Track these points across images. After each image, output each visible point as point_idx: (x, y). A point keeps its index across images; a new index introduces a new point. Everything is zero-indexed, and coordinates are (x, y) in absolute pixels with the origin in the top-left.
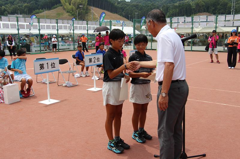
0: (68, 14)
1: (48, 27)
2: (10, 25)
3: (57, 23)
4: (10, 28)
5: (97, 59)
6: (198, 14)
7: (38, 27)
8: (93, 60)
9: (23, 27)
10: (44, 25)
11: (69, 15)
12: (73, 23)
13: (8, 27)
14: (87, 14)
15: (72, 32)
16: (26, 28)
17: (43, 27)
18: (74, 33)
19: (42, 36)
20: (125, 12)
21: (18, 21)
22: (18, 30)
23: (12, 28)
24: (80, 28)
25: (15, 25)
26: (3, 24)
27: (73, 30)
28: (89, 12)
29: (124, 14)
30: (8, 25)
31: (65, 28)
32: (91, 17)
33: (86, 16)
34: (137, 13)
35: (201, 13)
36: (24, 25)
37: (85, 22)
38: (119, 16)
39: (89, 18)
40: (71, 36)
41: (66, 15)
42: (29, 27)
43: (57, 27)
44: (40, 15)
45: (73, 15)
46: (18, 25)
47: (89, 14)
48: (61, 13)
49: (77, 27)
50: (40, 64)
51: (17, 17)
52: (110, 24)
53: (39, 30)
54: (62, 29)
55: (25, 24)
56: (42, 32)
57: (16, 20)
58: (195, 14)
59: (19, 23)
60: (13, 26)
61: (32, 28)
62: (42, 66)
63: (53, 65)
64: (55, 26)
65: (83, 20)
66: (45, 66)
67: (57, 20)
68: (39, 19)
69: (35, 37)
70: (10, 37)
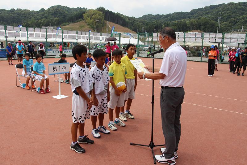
0: (88, 26)
1: (70, 37)
3: (77, 34)
6: (192, 31)
7: (62, 36)
10: (67, 35)
11: (89, 27)
12: (90, 34)
13: (39, 37)
14: (103, 27)
15: (88, 41)
16: (52, 37)
17: (66, 37)
18: (90, 42)
21: (47, 32)
22: (47, 38)
23: (42, 37)
24: (95, 38)
25: (44, 35)
26: (35, 34)
27: (90, 40)
28: (105, 25)
29: (133, 28)
30: (39, 34)
31: (83, 37)
33: (102, 29)
34: (143, 28)
36: (51, 35)
37: (99, 34)
38: (129, 30)
39: (105, 31)
40: (88, 44)
42: (55, 37)
43: (77, 37)
44: (66, 27)
45: (92, 27)
46: (47, 35)
47: (105, 27)
48: (83, 26)
49: (93, 37)
50: (54, 67)
51: (47, 29)
52: (120, 35)
53: (63, 39)
54: (81, 38)
56: (65, 40)
57: (45, 31)
58: (189, 30)
61: (57, 37)
62: (55, 69)
63: (64, 68)
64: (75, 36)
65: (99, 32)
66: (58, 69)
67: (77, 31)
68: (63, 30)
70: (41, 45)
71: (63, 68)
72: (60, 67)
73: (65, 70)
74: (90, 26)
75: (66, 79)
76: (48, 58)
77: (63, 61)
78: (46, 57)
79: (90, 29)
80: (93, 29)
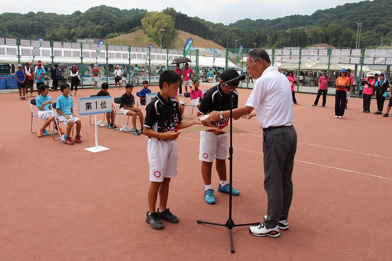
1: (118, 56)
2: (72, 52)
3: (130, 50)
4: (72, 56)
7: (106, 55)
9: (87, 55)
10: (114, 53)
11: (150, 40)
12: (150, 51)
13: (70, 56)
14: (173, 40)
15: (148, 62)
16: (90, 56)
17: (112, 56)
18: (150, 64)
19: (111, 66)
20: (221, 39)
21: (82, 48)
22: (82, 58)
23: (74, 56)
24: (158, 58)
25: (78, 52)
26: (64, 51)
27: (150, 60)
28: (176, 37)
29: (220, 41)
30: (70, 52)
31: (140, 56)
32: (178, 44)
34: (237, 41)
36: (89, 53)
38: (214, 44)
40: (147, 67)
41: (146, 40)
42: (95, 55)
43: (130, 55)
44: (114, 40)
45: (155, 40)
46: (82, 53)
47: (176, 39)
48: (140, 38)
49: (154, 56)
51: (81, 43)
52: (197, 53)
53: (107, 59)
54: (135, 58)
55: (90, 51)
56: (111, 61)
57: (80, 46)
59: (83, 50)
60: (76, 54)
61: (99, 57)
62: (89, 106)
63: (103, 105)
64: (127, 54)
65: (165, 48)
66: (93, 105)
67: (130, 46)
68: (107, 45)
69: (103, 67)
70: (74, 68)
71: (101, 104)
72: (96, 103)
73: (105, 107)
74: (151, 39)
75: (109, 122)
76: (84, 88)
79: (151, 43)
80: (157, 43)
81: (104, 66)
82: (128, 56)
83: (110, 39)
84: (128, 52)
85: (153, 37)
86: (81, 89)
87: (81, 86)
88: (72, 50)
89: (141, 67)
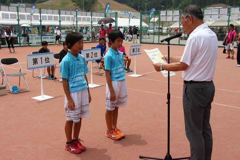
0: (73, 3)
1: (50, 18)
2: (9, 15)
3: (60, 14)
4: (10, 18)
5: (95, 54)
6: (214, 5)
7: (40, 18)
8: (90, 55)
9: (23, 17)
10: (46, 16)
11: (74, 5)
12: (77, 14)
13: (8, 18)
14: (94, 4)
15: (75, 23)
16: (26, 19)
17: (45, 18)
18: (77, 25)
19: (43, 27)
20: (134, 3)
21: (18, 11)
22: (18, 20)
23: (11, 18)
24: (84, 20)
25: (15, 15)
26: (2, 13)
27: (77, 22)
28: (96, 2)
29: (133, 4)
30: (8, 15)
31: (68, 19)
32: (97, 8)
33: (92, 6)
34: (147, 4)
35: (216, 4)
36: (24, 16)
37: (89, 13)
38: (127, 7)
39: (95, 9)
40: (74, 27)
41: (71, 5)
42: (29, 18)
44: (43, 5)
45: (79, 5)
46: (18, 16)
47: (96, 4)
48: (66, 3)
49: (80, 18)
50: (34, 59)
51: (17, 7)
52: (116, 15)
53: (41, 21)
54: (65, 20)
55: (26, 14)
56: (44, 23)
57: (16, 10)
58: (209, 5)
59: (19, 13)
60: (13, 17)
61: (33, 19)
62: (35, 61)
63: (47, 60)
64: (57, 17)
65: (88, 11)
66: (39, 61)
67: (60, 10)
68: (40, 9)
69: (36, 28)
70: (8, 29)
71: (45, 60)
72: (41, 58)
73: (48, 62)
74: (75, 3)
75: (49, 74)
76: (21, 46)
77: (44, 50)
78: (19, 45)
79: (76, 7)
80: (80, 7)
81: (38, 27)
82: (59, 18)
83: (40, 4)
84: (59, 15)
85: (76, 2)
86: (19, 46)
87: (19, 44)
88: (9, 13)
89: (69, 27)
